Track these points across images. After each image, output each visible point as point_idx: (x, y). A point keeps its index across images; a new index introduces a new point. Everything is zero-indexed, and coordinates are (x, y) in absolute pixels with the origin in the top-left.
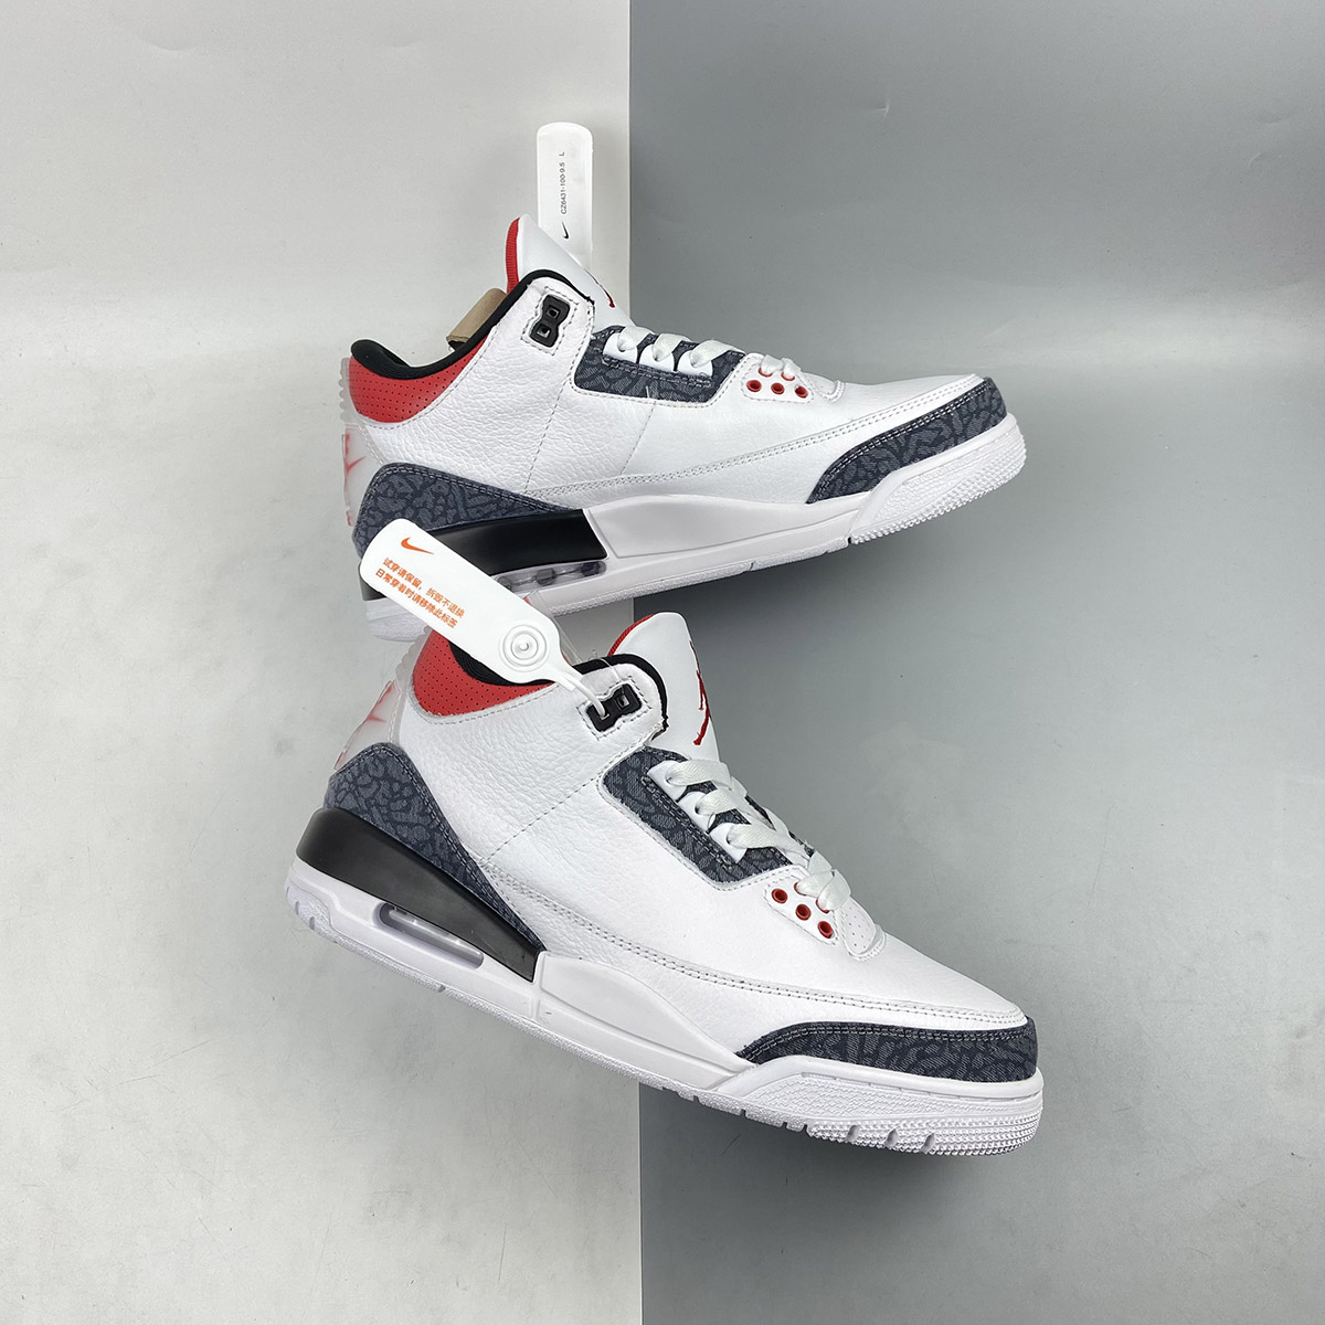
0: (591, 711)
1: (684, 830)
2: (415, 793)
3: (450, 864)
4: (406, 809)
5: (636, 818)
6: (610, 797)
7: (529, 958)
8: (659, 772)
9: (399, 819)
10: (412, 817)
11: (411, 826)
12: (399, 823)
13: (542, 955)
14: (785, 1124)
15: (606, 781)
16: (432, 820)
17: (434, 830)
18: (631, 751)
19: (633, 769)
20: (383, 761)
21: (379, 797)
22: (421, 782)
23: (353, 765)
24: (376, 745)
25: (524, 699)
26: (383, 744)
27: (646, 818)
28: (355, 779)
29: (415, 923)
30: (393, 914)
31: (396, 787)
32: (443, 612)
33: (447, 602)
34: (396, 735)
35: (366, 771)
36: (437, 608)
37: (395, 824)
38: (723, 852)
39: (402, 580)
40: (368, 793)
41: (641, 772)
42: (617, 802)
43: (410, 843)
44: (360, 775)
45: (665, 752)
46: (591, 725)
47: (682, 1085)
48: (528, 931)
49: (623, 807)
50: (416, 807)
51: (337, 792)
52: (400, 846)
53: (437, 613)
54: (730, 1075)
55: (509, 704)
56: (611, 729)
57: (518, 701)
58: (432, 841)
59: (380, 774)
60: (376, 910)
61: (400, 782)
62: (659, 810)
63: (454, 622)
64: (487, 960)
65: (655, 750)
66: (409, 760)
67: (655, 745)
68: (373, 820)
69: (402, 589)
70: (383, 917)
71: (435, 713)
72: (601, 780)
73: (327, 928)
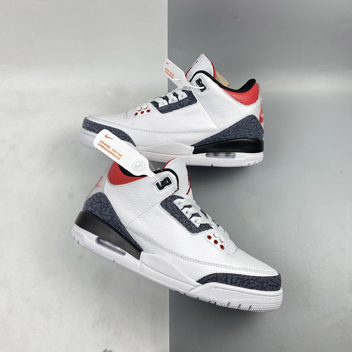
0: (157, 184)
1: (183, 218)
2: (108, 206)
3: (117, 226)
4: (105, 211)
5: (169, 214)
6: (162, 208)
7: (138, 253)
8: (176, 202)
9: (103, 214)
10: (107, 213)
11: (107, 215)
12: (103, 215)
13: (142, 252)
14: (210, 301)
15: (161, 204)
16: (113, 214)
17: (113, 217)
18: (169, 196)
19: (169, 201)
20: (99, 197)
21: (98, 207)
22: (110, 203)
23: (91, 198)
24: (97, 193)
25: (139, 180)
26: (99, 193)
27: (172, 214)
28: (91, 202)
29: (107, 243)
30: (101, 240)
31: (103, 205)
32: (116, 156)
33: (117, 153)
34: (103, 190)
35: (95, 200)
36: (115, 154)
37: (102, 215)
38: (194, 225)
39: (105, 146)
40: (95, 206)
41: (171, 202)
42: (164, 210)
43: (106, 220)
44: (93, 201)
45: (178, 196)
46: (157, 188)
47: (181, 290)
48: (139, 246)
49: (166, 211)
50: (108, 210)
51: (86, 206)
52: (103, 221)
53: (115, 156)
54: (194, 287)
55: (135, 182)
56: (163, 189)
57: (137, 181)
58: (112, 220)
59: (98, 201)
60: (96, 239)
61: (104, 204)
62: (176, 212)
63: (119, 158)
64: (127, 253)
65: (175, 195)
66: (106, 197)
67: (175, 194)
68: (96, 214)
69: (105, 149)
70: (98, 241)
71: (114, 184)
72: (160, 204)
73: (83, 244)
